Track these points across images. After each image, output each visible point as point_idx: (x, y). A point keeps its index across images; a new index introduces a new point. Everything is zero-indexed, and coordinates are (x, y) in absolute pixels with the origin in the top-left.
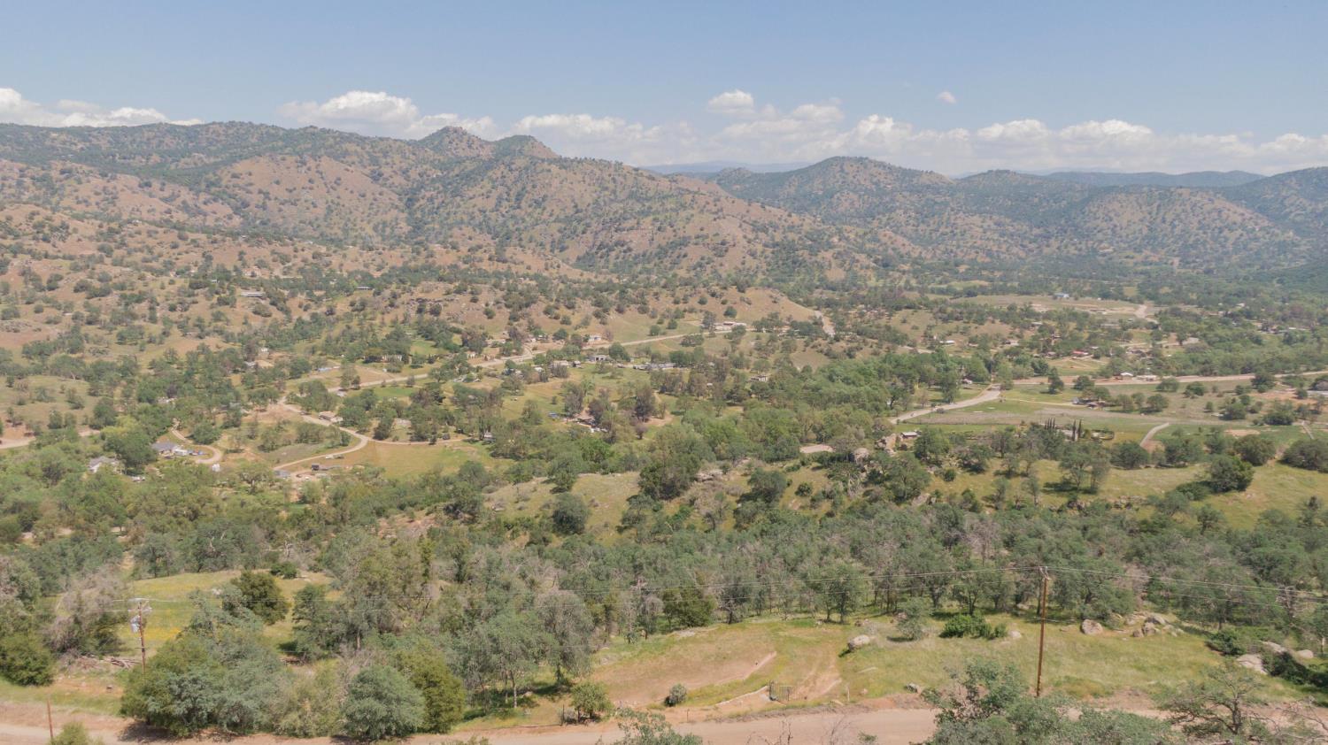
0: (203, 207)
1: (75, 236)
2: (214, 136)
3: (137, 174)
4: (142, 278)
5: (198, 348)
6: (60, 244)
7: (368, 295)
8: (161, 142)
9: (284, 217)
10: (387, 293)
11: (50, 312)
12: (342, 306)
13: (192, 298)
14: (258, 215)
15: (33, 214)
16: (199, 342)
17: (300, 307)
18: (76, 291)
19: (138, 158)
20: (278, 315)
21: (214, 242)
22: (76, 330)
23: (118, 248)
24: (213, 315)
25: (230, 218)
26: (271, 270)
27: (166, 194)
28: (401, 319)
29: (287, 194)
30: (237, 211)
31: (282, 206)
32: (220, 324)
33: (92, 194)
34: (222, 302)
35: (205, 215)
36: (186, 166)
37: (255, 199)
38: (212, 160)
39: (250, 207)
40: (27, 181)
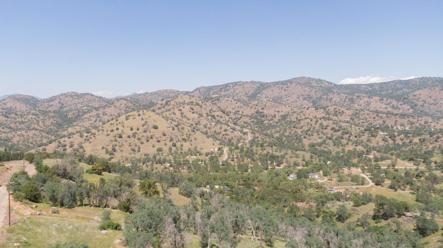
0: (400, 107)
1: (345, 115)
2: (415, 83)
3: (380, 96)
4: (351, 127)
5: (353, 149)
6: (340, 117)
7: (428, 137)
8: (396, 86)
9: (430, 109)
10: (435, 136)
11: (321, 135)
12: (416, 140)
13: (363, 134)
14: (420, 109)
15: (336, 108)
16: (354, 147)
17: (400, 139)
18: (331, 130)
19: (384, 91)
20: (390, 141)
21: (388, 117)
22: (325, 141)
23: (356, 118)
24: (367, 139)
25: (409, 110)
26: (405, 127)
27: (388, 102)
28: (438, 146)
29: (434, 101)
30: (412, 107)
31: (430, 106)
32: (368, 143)
33: (363, 103)
34: (373, 136)
35: (400, 109)
36: (399, 93)
37: (420, 103)
38: (409, 91)
39: (417, 106)
40: (347, 99)
